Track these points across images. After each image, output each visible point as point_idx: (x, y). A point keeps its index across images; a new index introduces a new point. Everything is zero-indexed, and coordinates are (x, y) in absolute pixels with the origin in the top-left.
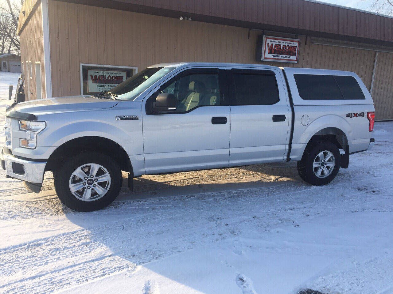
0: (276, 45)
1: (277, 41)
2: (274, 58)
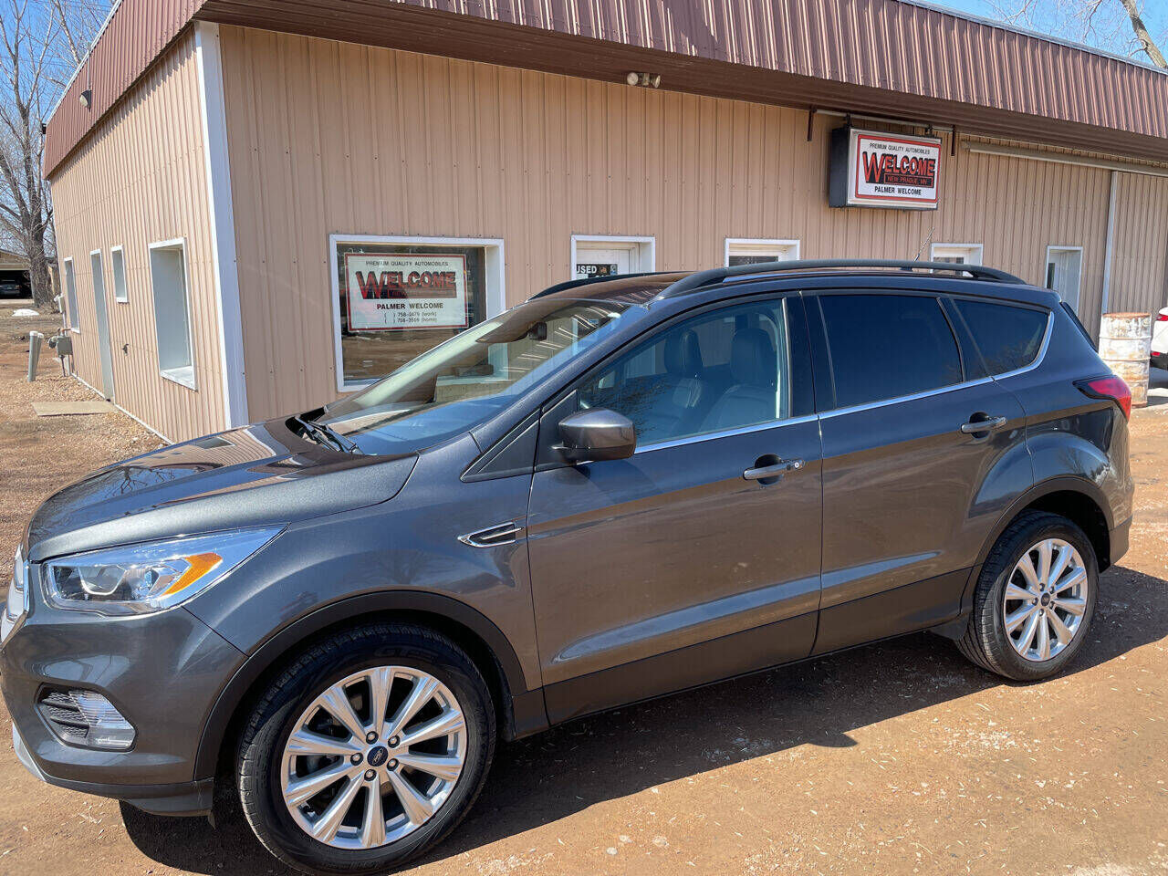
0: (884, 155)
1: (886, 143)
2: (881, 194)
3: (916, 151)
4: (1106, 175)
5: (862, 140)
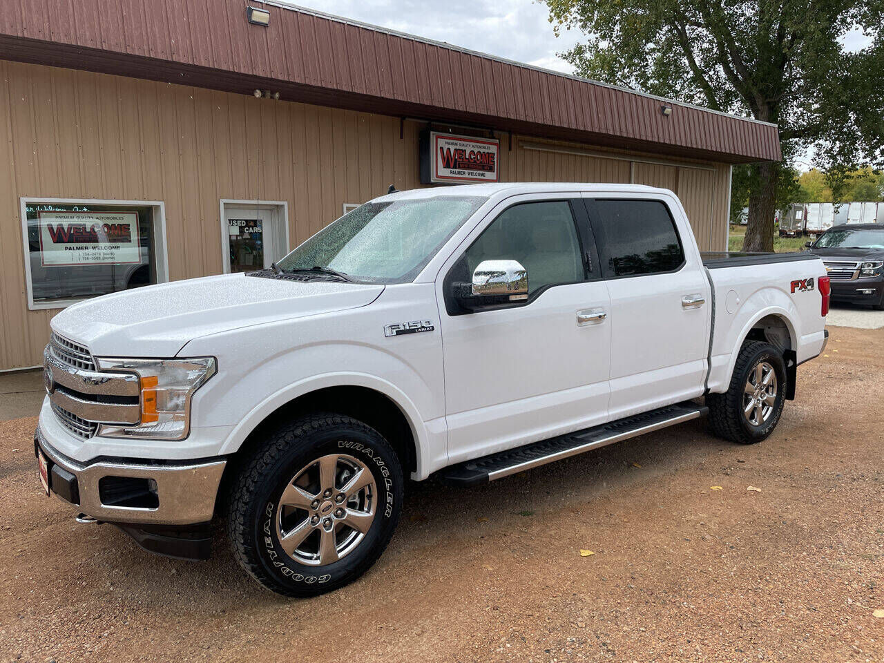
0: (456, 150)
1: (457, 142)
2: (454, 175)
3: (480, 147)
4: (626, 165)
5: (439, 140)
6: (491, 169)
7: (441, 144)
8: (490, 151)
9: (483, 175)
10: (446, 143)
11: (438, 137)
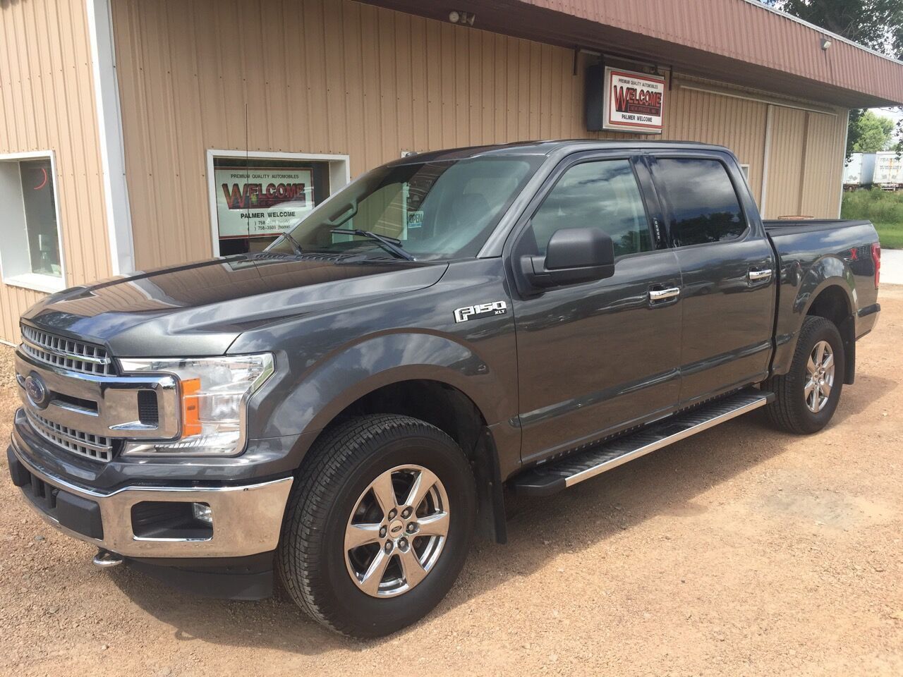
0: (628, 89)
1: (629, 79)
2: (626, 121)
3: (649, 86)
4: (764, 109)
5: (613, 76)
6: (657, 114)
7: (616, 82)
8: (657, 91)
9: (650, 120)
10: (620, 80)
11: (613, 73)
